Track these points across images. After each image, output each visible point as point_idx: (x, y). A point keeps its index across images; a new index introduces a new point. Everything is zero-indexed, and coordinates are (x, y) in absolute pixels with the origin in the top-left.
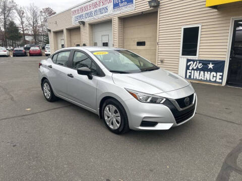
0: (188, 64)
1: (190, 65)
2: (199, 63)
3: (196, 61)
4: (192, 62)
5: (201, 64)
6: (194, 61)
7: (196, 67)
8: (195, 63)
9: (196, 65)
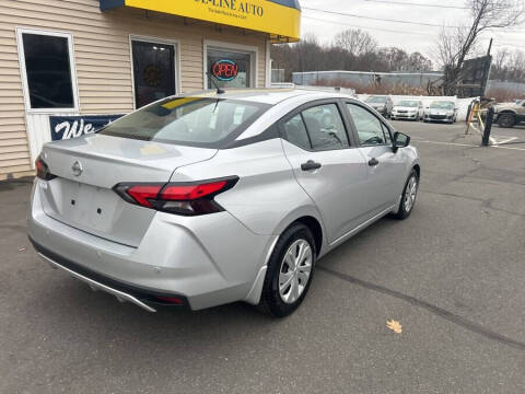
0: (58, 129)
1: (63, 130)
2: (85, 124)
3: (78, 119)
4: (67, 124)
5: (90, 126)
6: (71, 120)
7: (80, 132)
8: (76, 123)
9: (78, 130)
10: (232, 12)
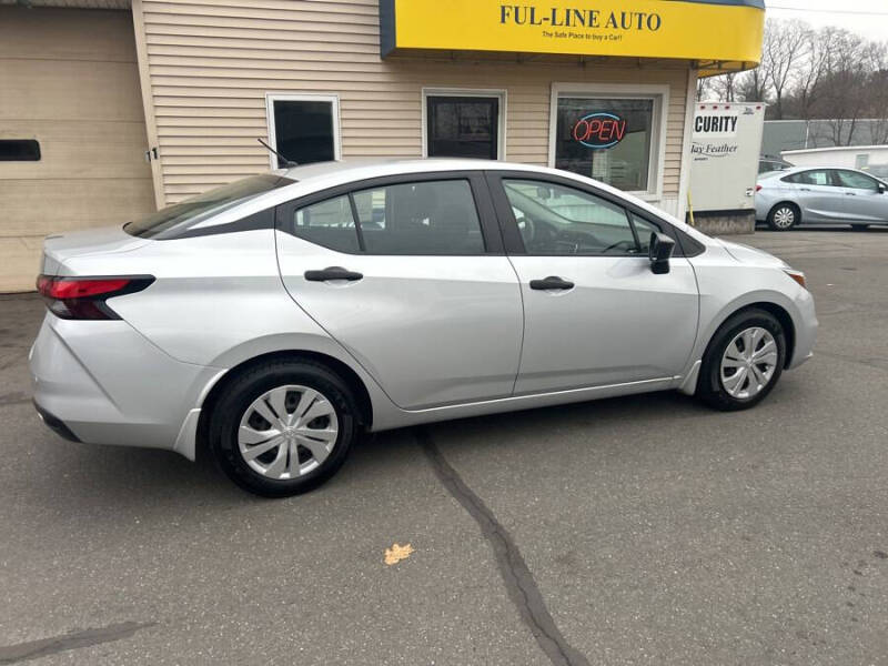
10: (591, 31)
